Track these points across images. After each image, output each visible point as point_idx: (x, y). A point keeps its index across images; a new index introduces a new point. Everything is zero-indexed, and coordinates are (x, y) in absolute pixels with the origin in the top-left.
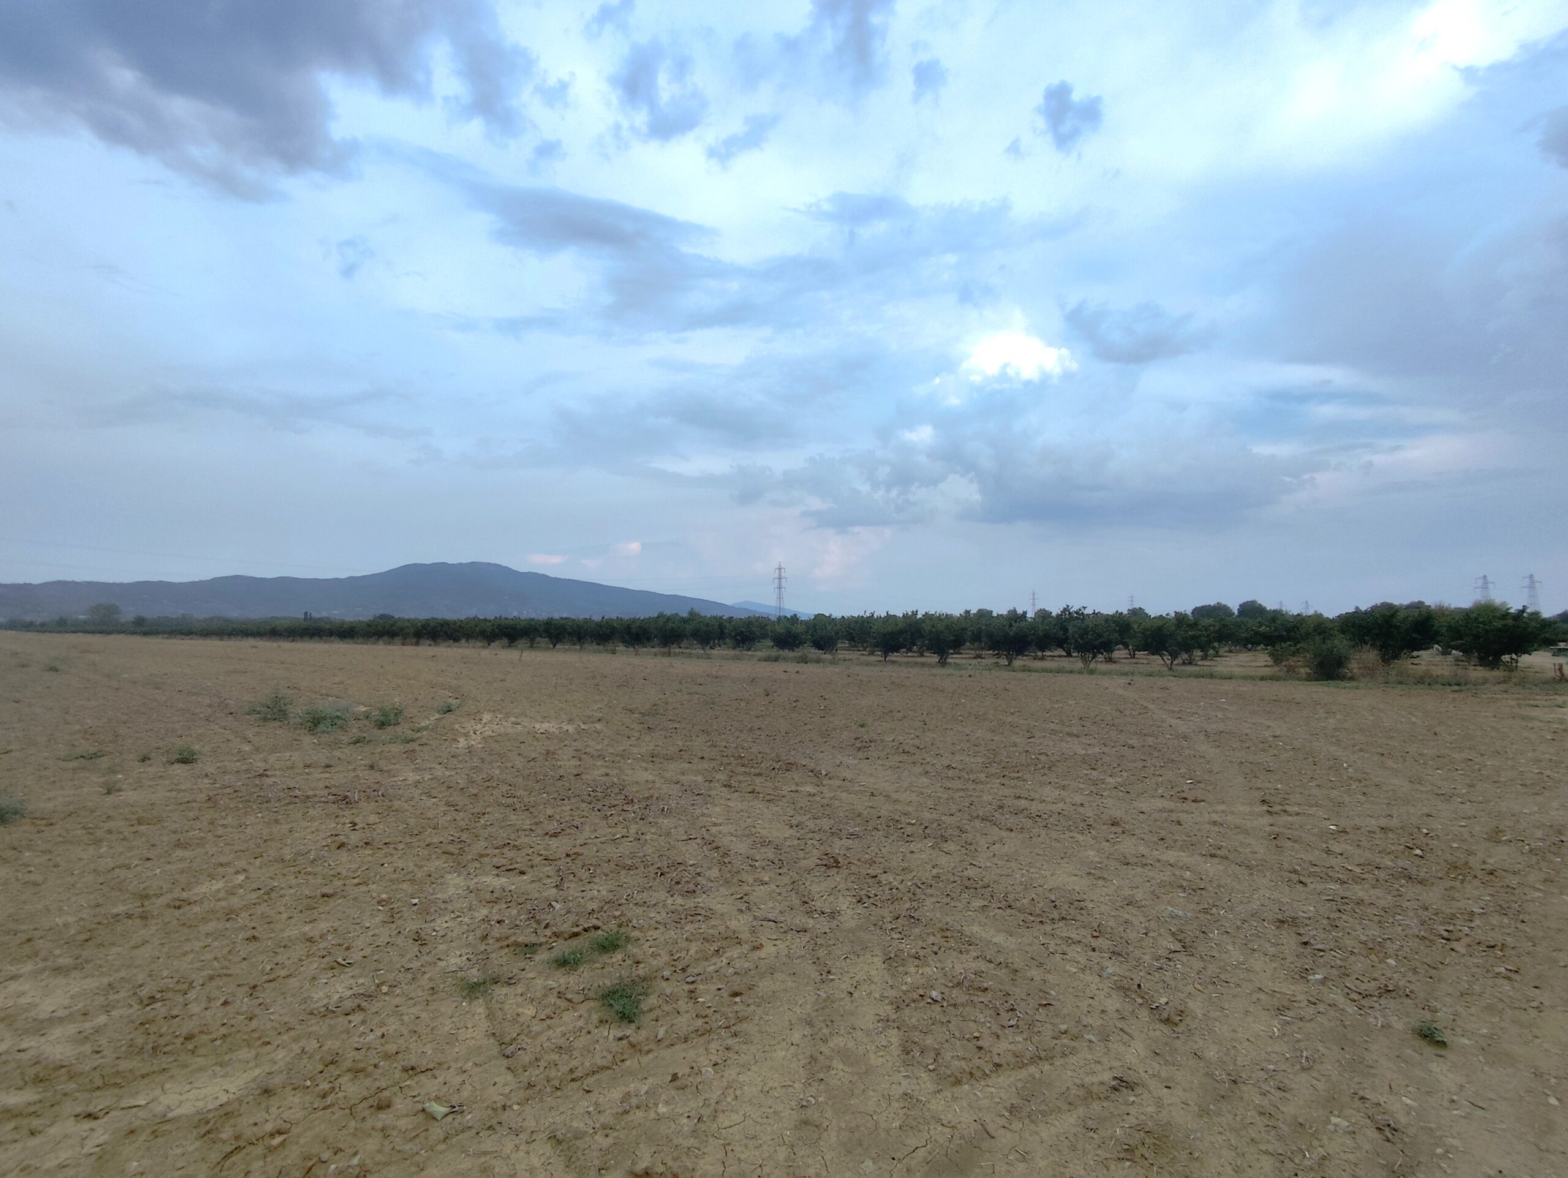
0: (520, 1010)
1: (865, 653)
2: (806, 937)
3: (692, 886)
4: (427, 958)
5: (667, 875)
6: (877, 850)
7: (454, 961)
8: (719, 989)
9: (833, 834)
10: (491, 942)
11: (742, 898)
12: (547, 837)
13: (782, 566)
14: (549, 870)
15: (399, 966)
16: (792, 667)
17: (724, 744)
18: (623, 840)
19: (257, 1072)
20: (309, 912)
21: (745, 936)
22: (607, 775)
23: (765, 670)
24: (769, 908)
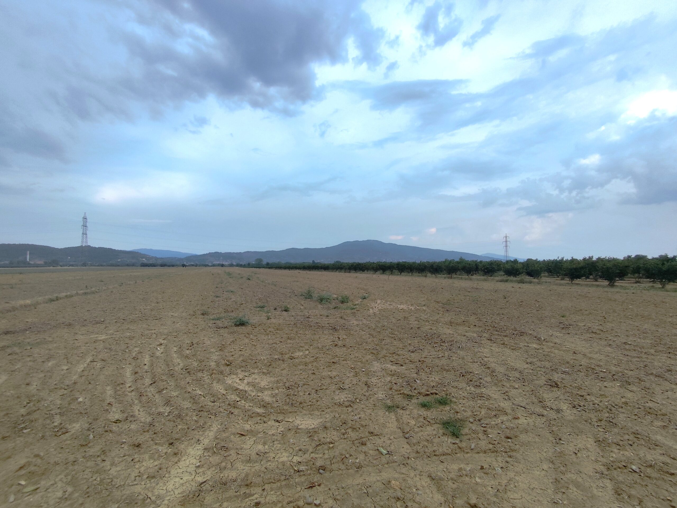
0: (409, 421)
1: (558, 279)
2: (544, 419)
3: (478, 384)
4: (371, 392)
5: (466, 377)
6: (581, 382)
7: (381, 395)
8: (499, 433)
9: (553, 370)
10: (393, 391)
11: (504, 393)
12: (410, 352)
13: (507, 235)
14: (412, 366)
15: (361, 393)
16: (517, 285)
17: (485, 320)
18: (442, 358)
19: (321, 420)
20: (329, 368)
21: (509, 411)
22: (431, 329)
23: (502, 286)
24: (519, 400)
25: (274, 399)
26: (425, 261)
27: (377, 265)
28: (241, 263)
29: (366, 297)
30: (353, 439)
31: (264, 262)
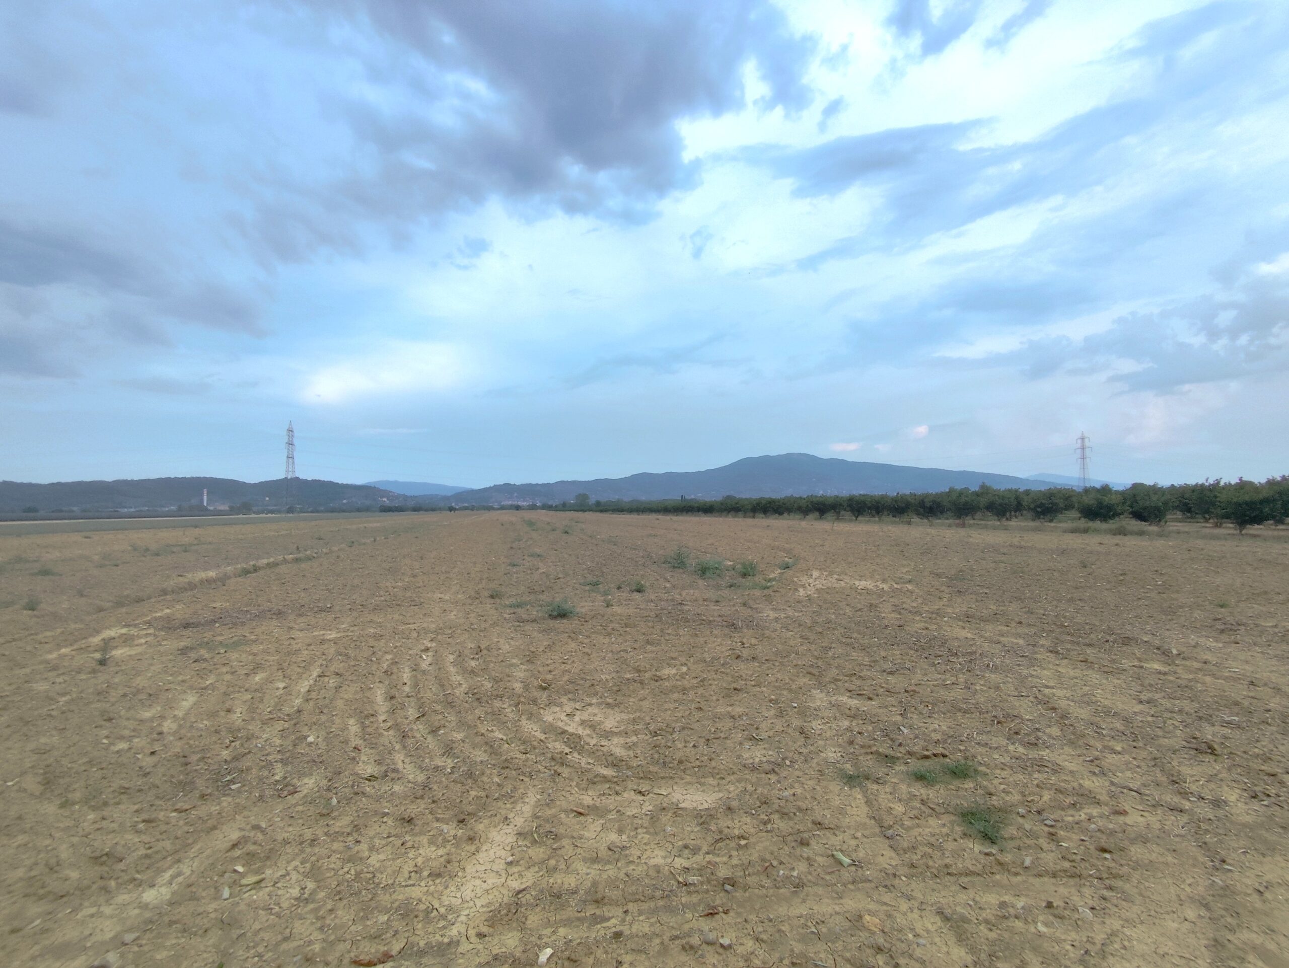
0: (892, 806)
2: (1185, 819)
3: (1032, 739)
4: (812, 748)
5: (1005, 725)
6: (1271, 746)
7: (831, 754)
8: (1083, 840)
9: (1200, 718)
10: (857, 747)
11: (1092, 761)
12: (885, 674)
13: (1086, 435)
14: (891, 700)
15: (793, 749)
16: (1110, 540)
17: (1042, 612)
18: (953, 686)
19: (721, 795)
20: (728, 699)
21: (1104, 798)
22: (927, 628)
23: (1075, 541)
24: (1126, 776)
25: (631, 753)
26: (907, 492)
27: (807, 502)
28: (550, 503)
29: (790, 565)
30: (784, 833)
31: (592, 501)
